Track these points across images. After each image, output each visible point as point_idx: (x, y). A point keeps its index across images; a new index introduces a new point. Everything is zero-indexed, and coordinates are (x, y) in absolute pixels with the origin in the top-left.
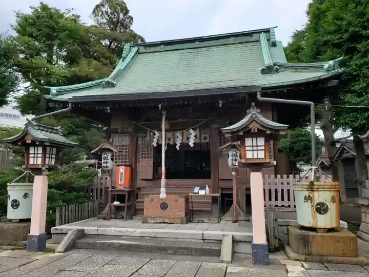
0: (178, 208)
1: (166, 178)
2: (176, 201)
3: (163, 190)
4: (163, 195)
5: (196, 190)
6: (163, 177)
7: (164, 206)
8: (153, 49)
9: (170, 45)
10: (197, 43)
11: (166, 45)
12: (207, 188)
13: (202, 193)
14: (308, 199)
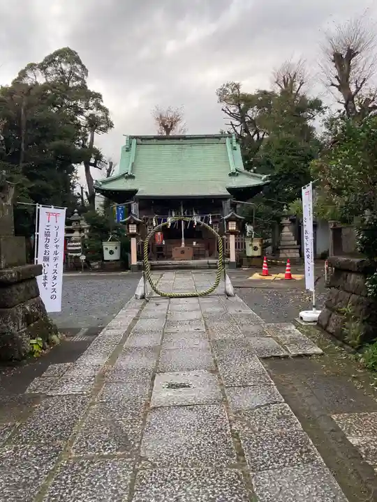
0: (190, 252)
3: (183, 243)
4: (183, 246)
6: (183, 238)
7: (183, 252)
14: (251, 245)
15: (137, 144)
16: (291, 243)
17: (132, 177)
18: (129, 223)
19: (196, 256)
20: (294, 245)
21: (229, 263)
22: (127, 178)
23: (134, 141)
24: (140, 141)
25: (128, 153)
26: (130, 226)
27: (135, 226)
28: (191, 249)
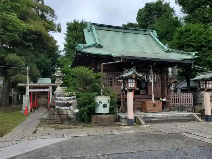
3: (153, 99)
8: (101, 28)
9: (110, 28)
10: (123, 30)
11: (108, 28)
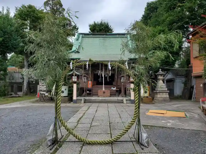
0: (108, 93)
1: (104, 85)
2: (108, 91)
4: (104, 89)
5: (112, 88)
7: (104, 92)
12: (115, 88)
13: (114, 89)
15: (82, 37)
16: (164, 89)
17: (78, 52)
18: (72, 75)
19: (112, 95)
20: (166, 91)
21: (130, 100)
22: (75, 53)
23: (81, 36)
24: (84, 36)
25: (77, 41)
26: (73, 77)
27: (76, 77)
28: (109, 91)
